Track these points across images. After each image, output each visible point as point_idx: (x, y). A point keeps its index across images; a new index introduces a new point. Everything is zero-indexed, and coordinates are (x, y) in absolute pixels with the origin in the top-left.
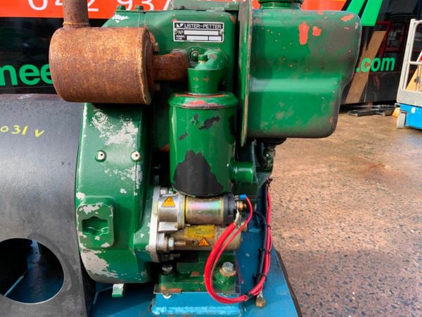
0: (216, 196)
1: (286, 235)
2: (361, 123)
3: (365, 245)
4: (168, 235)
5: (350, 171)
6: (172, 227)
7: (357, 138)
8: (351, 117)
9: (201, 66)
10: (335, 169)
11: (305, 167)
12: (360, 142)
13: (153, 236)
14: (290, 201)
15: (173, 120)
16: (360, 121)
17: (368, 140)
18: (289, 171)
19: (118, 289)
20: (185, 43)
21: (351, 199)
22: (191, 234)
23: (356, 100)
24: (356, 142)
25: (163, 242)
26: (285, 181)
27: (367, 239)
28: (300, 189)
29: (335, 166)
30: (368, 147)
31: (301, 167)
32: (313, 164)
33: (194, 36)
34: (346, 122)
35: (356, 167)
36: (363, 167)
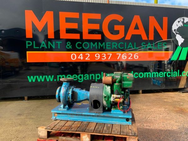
0: (119, 95)
1: (145, 125)
2: (183, 95)
3: (169, 129)
4: (114, 99)
5: (172, 110)
6: (114, 98)
7: (179, 100)
8: (179, 93)
9: (117, 80)
10: (166, 110)
11: (156, 108)
12: (179, 102)
13: (112, 99)
14: (148, 117)
15: (114, 86)
16: (183, 94)
17: (183, 101)
18: (150, 109)
19: (107, 108)
20: (116, 78)
21: (169, 118)
22: (116, 100)
23: (183, 87)
24: (178, 102)
25: (113, 100)
26: (148, 112)
27: (170, 127)
28: (153, 114)
29: (167, 109)
30: (182, 103)
31: (155, 108)
32: (159, 108)
33: (117, 77)
34: (177, 95)
35: (175, 109)
36: (177, 109)
